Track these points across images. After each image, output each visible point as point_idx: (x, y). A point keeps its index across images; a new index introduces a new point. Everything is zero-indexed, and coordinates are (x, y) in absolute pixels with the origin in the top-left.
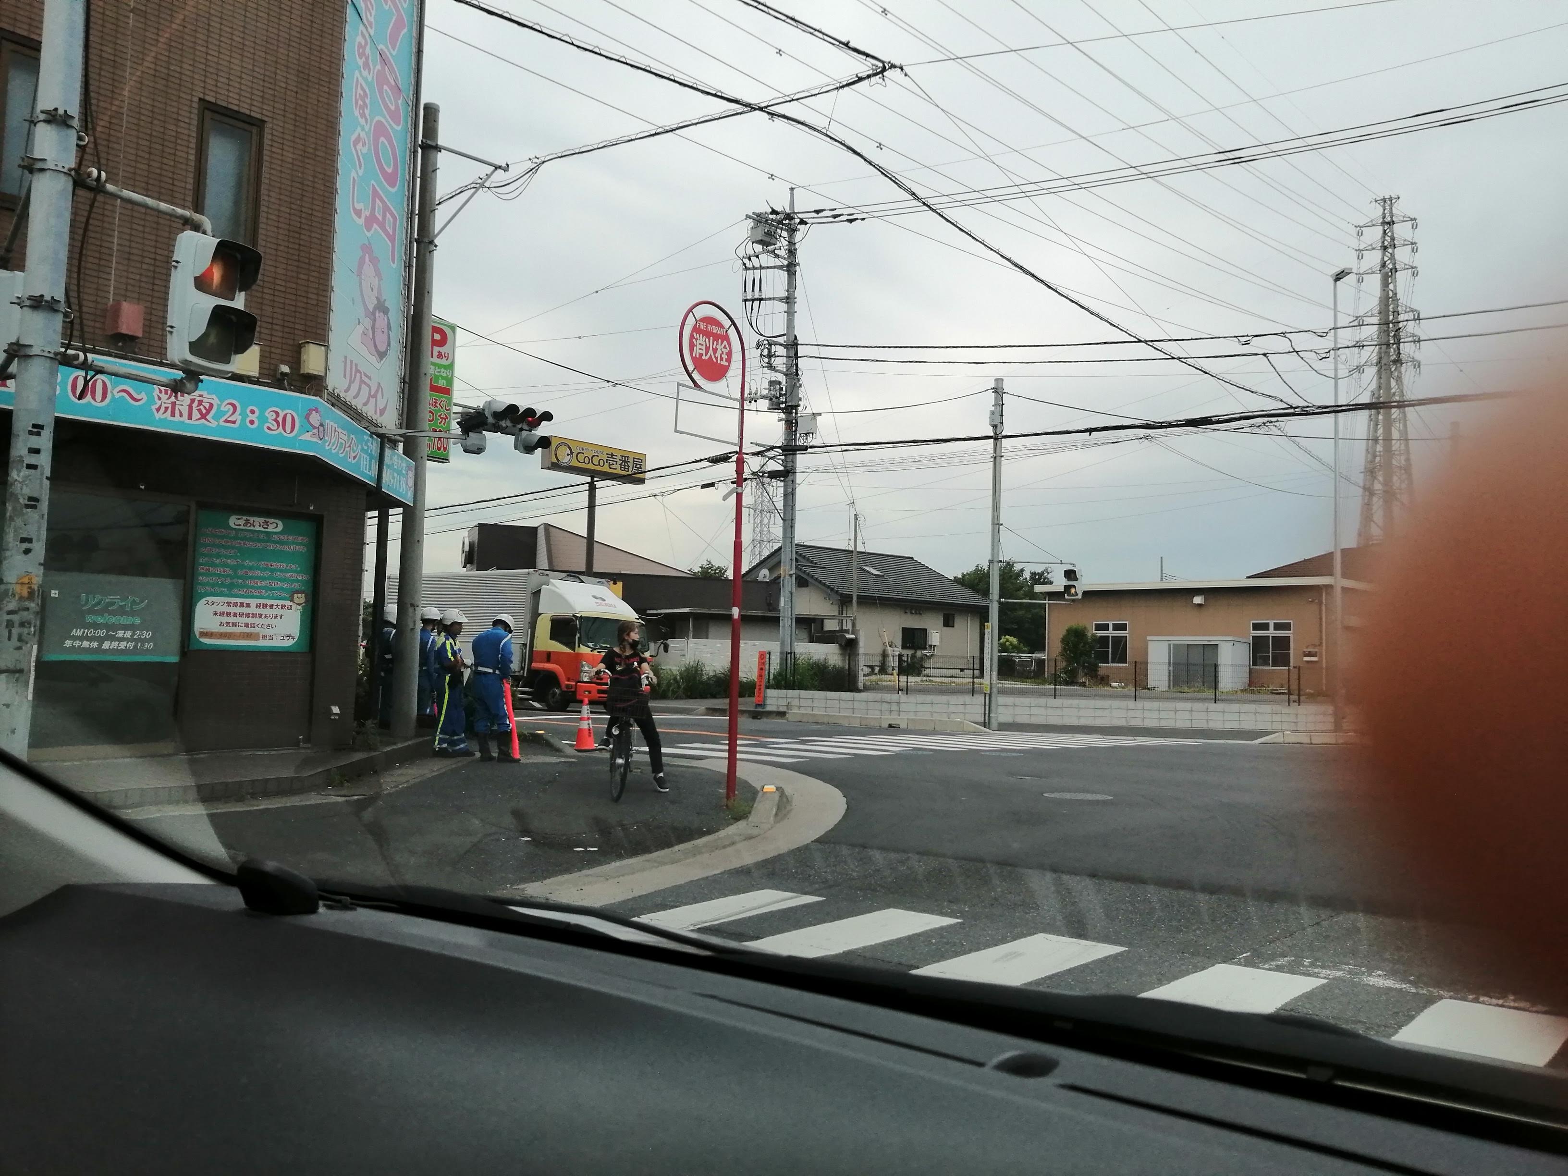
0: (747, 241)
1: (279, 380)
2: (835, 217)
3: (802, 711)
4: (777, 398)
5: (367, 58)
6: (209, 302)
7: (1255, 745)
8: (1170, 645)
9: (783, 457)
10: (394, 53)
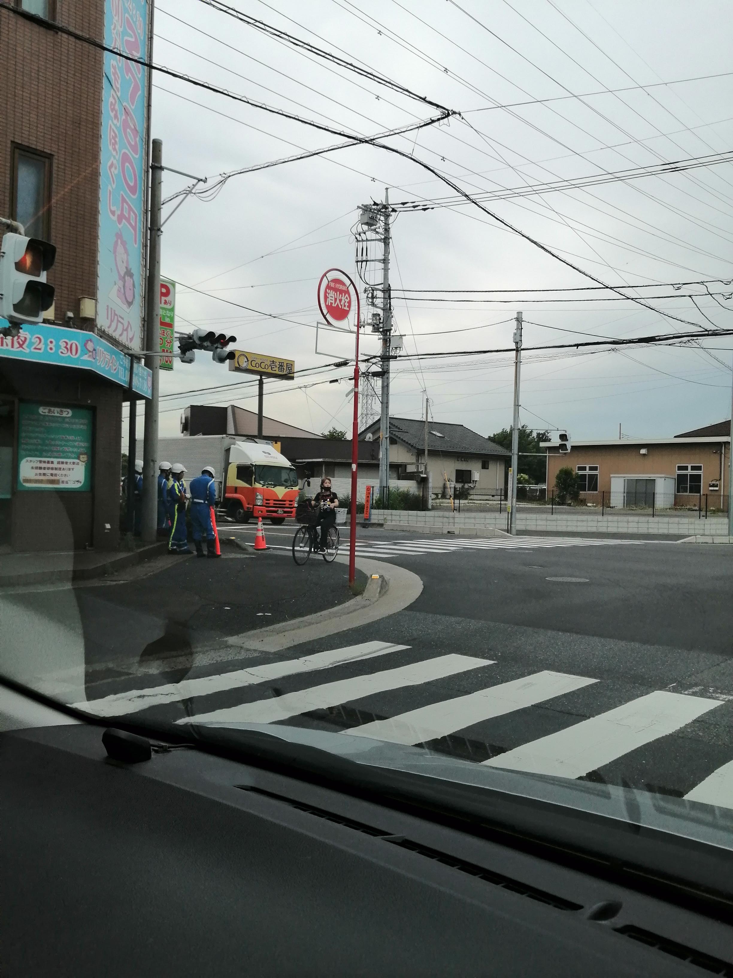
0: (358, 223)
1: (67, 321)
2: (414, 207)
3: (394, 523)
4: (377, 325)
5: (116, 112)
6: (24, 279)
7: (678, 544)
8: (625, 480)
9: (381, 363)
10: (133, 108)
